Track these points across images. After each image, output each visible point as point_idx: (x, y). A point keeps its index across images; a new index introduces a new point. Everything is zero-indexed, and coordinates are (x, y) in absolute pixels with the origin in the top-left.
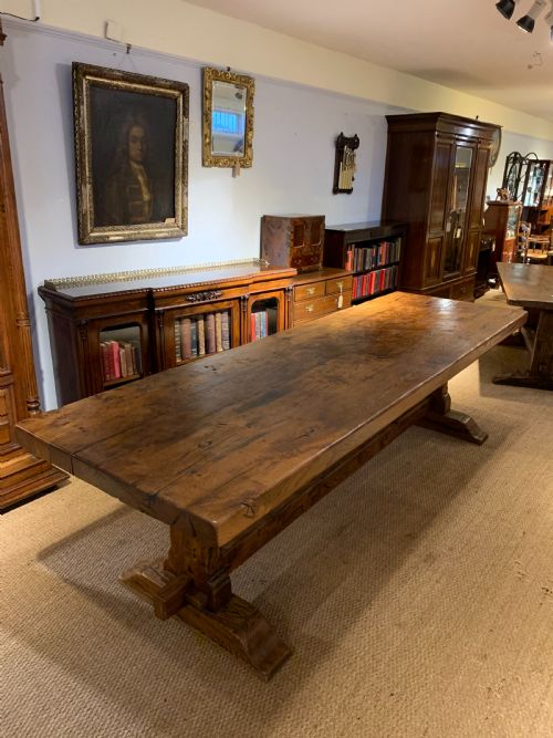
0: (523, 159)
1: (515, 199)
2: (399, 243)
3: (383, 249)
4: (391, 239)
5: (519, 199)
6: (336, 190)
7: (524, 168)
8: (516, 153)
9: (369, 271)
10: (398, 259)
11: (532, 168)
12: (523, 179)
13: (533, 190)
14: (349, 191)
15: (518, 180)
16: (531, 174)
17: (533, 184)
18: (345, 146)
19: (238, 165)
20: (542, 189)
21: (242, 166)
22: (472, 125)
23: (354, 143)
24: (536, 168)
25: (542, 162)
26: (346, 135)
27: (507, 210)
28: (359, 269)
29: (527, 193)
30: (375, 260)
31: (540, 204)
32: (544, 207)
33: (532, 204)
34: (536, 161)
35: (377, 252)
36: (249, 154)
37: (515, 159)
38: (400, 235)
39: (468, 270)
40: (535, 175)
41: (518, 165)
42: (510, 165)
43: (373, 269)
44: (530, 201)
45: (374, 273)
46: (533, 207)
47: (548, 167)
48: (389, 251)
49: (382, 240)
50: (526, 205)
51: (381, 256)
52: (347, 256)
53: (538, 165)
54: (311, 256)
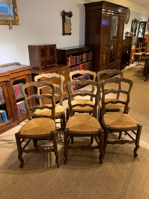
0: (138, 21)
1: (135, 35)
2: (91, 53)
3: (84, 56)
4: (88, 52)
5: (137, 35)
6: (64, 34)
7: (138, 25)
8: (135, 19)
9: (78, 65)
10: (91, 59)
11: (141, 25)
12: (138, 28)
13: (141, 32)
14: (70, 34)
15: (136, 29)
16: (141, 26)
17: (141, 30)
18: (66, 16)
19: (11, 24)
20: (144, 32)
21: (13, 24)
22: (121, 8)
23: (70, 15)
24: (142, 24)
25: (144, 22)
26: (66, 11)
27: (132, 39)
28: (74, 64)
29: (139, 33)
30: (81, 60)
31: (143, 37)
32: (145, 38)
33: (141, 37)
34: (142, 22)
35: (82, 57)
36: (17, 18)
37: (135, 21)
38: (91, 50)
39: (118, 61)
40: (142, 27)
41: (136, 23)
42: (133, 23)
43: (80, 64)
44: (140, 36)
45: (81, 65)
46: (141, 38)
47: (146, 23)
48: (87, 57)
49: (84, 52)
50: (139, 37)
51: (84, 58)
52: (68, 59)
53: (143, 23)
54: (51, 61)
